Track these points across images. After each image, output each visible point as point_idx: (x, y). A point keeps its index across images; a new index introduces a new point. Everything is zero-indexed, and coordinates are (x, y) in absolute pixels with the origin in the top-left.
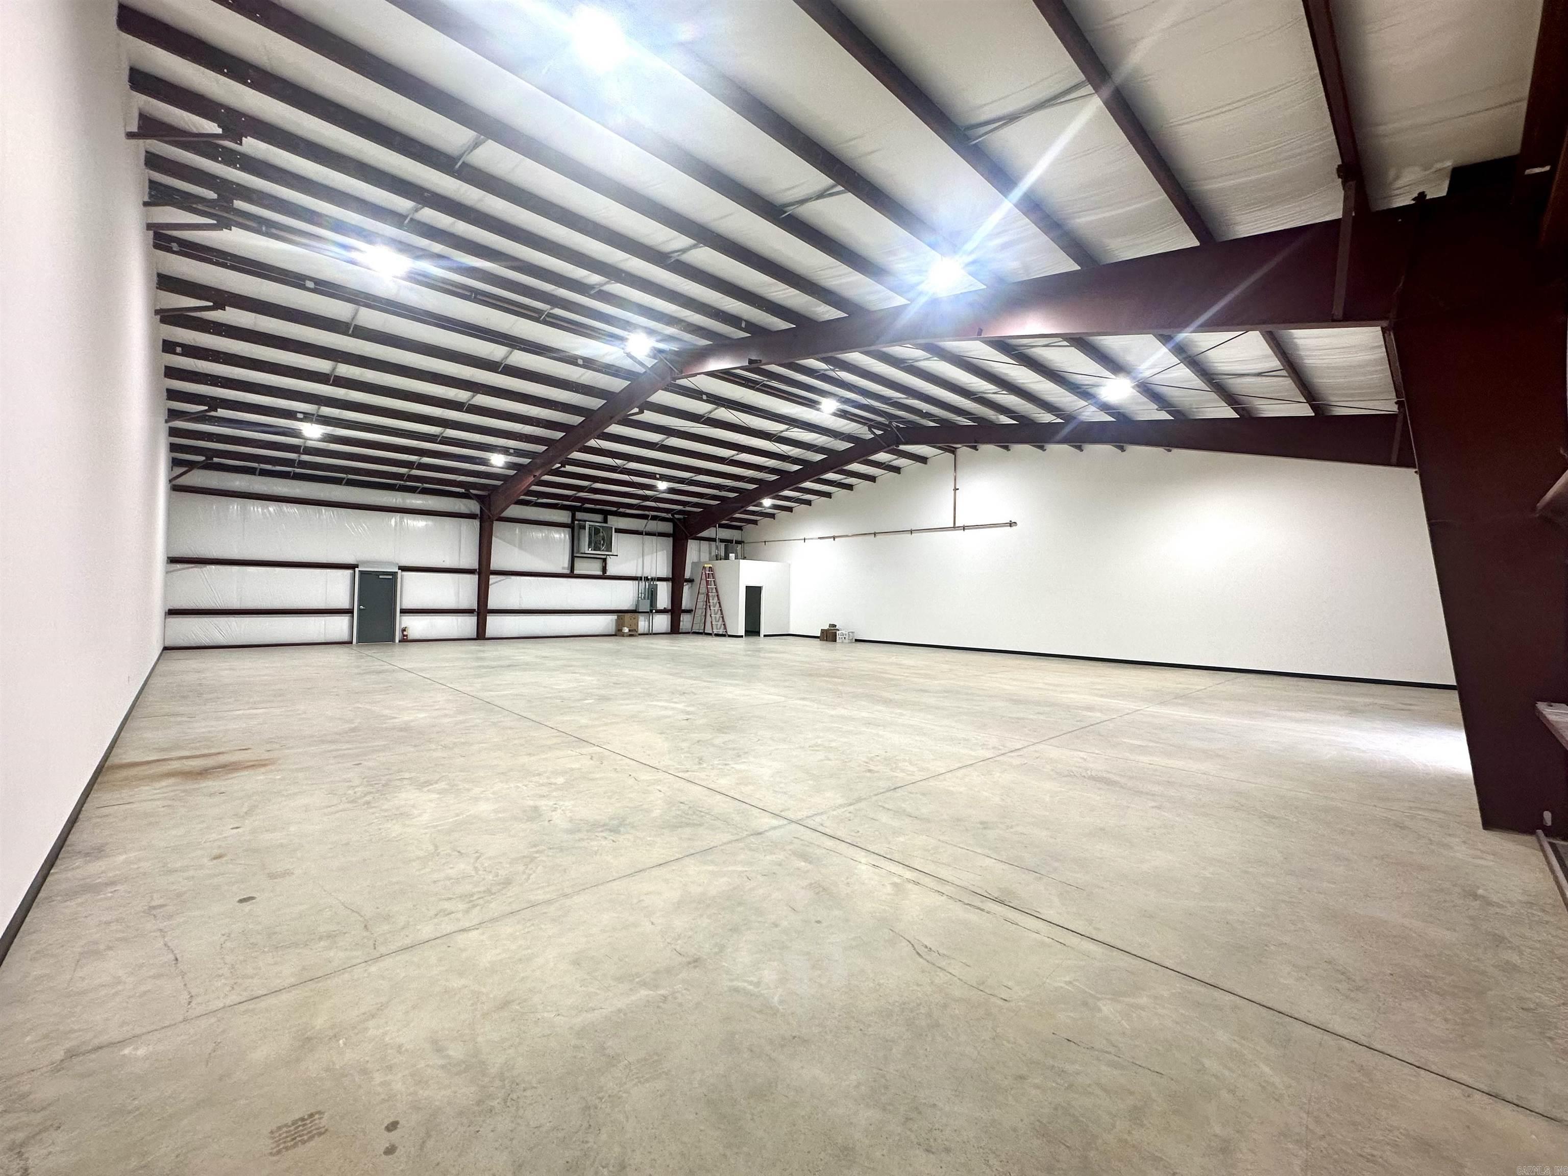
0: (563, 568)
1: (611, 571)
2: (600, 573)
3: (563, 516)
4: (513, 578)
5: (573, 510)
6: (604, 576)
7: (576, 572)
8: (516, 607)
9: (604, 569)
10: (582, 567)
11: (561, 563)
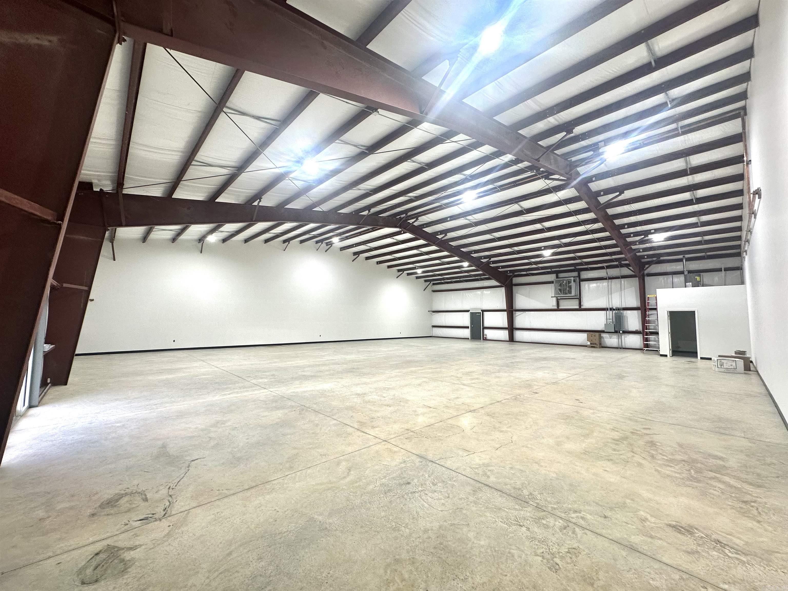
0: (553, 306)
1: (585, 305)
2: (578, 307)
3: (552, 277)
4: (527, 312)
5: (557, 273)
6: (580, 309)
7: (560, 308)
8: (529, 327)
9: (580, 304)
10: (564, 304)
11: (552, 304)
